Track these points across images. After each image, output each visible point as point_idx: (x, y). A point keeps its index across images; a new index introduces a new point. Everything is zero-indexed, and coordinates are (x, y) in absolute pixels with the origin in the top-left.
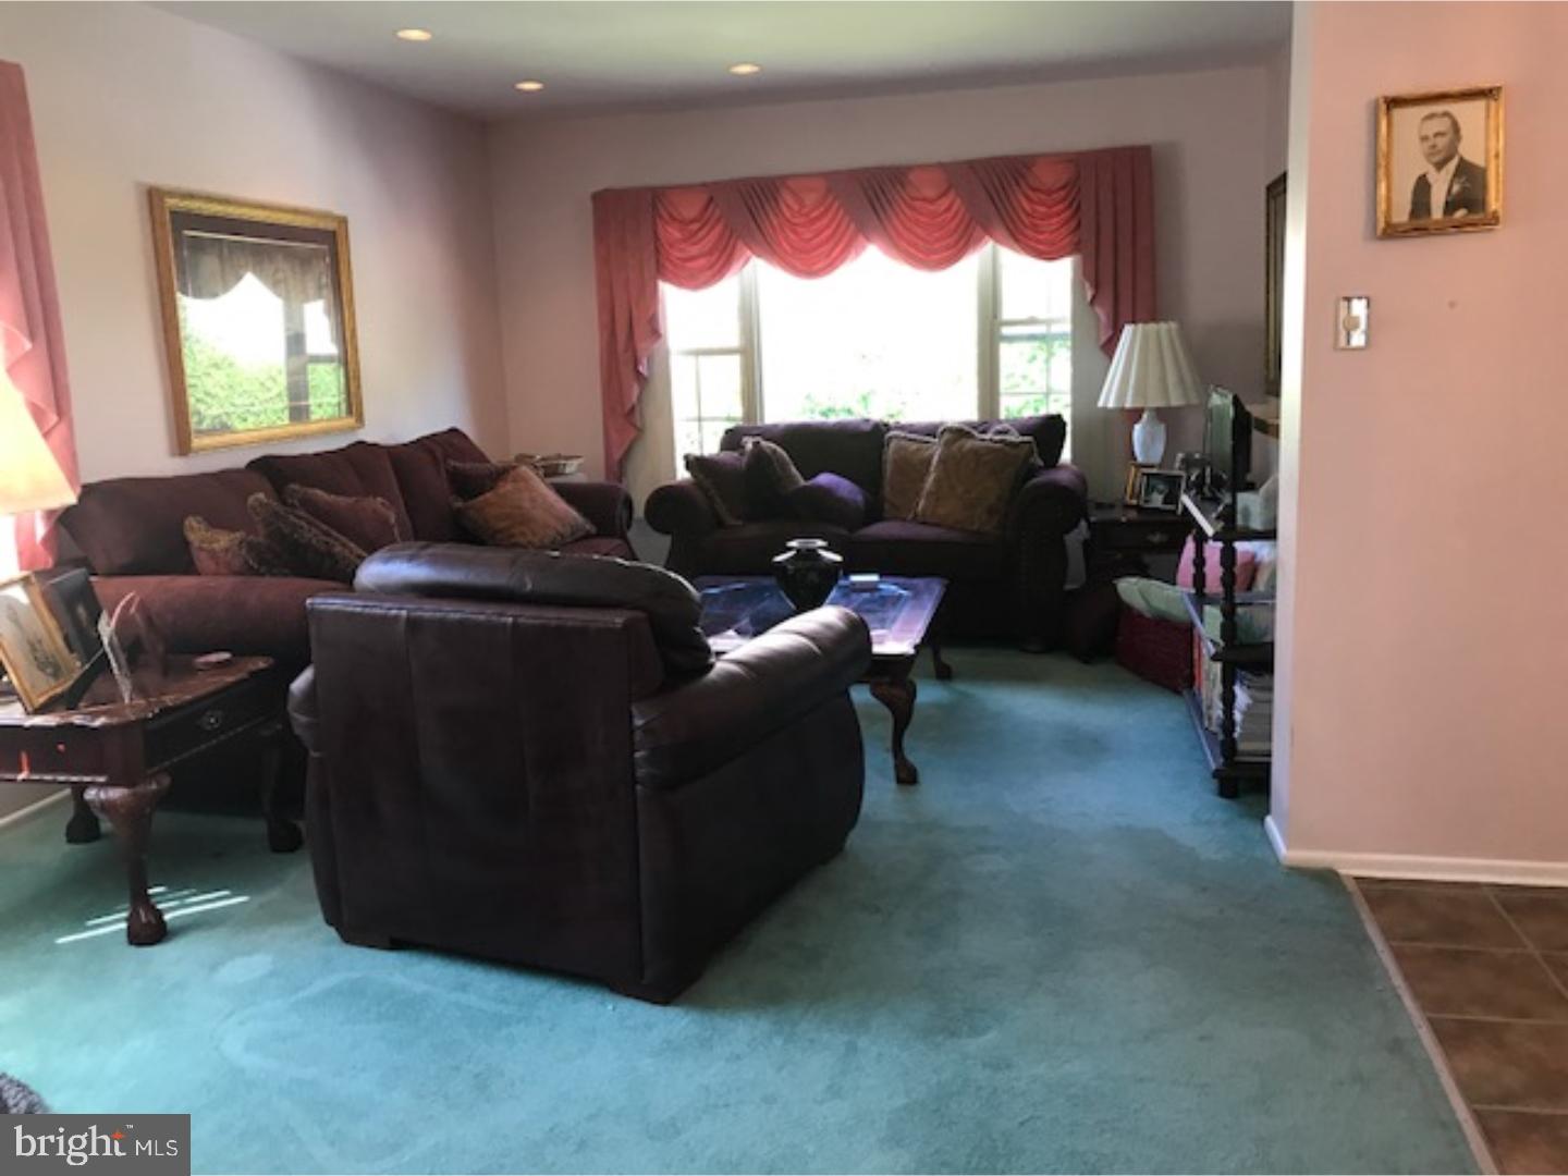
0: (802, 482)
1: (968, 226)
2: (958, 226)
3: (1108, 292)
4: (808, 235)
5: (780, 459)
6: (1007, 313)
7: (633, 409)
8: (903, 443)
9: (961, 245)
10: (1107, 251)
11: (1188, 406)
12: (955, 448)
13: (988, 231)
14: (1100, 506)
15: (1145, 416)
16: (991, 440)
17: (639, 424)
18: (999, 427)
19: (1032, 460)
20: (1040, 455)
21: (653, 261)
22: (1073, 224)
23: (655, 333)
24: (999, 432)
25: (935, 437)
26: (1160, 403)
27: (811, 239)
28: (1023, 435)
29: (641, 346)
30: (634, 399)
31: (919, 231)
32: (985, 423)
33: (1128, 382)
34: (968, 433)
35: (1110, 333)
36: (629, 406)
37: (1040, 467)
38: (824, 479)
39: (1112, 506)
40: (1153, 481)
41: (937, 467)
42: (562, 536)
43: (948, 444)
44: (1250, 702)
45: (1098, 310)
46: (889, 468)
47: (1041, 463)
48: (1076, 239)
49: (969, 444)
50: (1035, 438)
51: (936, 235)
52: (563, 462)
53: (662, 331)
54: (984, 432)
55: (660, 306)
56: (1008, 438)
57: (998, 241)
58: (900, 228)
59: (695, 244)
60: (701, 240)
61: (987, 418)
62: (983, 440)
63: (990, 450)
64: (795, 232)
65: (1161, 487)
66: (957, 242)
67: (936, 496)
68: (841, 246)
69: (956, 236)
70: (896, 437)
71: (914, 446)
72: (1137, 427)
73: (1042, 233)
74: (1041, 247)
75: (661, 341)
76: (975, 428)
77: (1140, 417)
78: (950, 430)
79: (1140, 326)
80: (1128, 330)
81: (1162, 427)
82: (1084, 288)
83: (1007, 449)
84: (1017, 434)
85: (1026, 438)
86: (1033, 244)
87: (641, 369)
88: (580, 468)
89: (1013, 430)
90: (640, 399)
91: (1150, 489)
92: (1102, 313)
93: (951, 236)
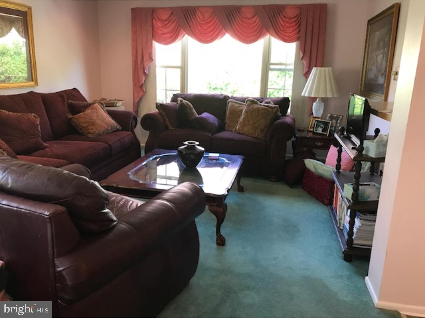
0: (197, 116)
1: (261, 28)
2: (258, 28)
3: (308, 55)
4: (206, 28)
5: (190, 107)
6: (272, 61)
7: (142, 85)
8: (234, 104)
9: (258, 35)
10: (309, 40)
11: (333, 98)
12: (251, 107)
13: (268, 31)
14: (299, 130)
15: (317, 100)
16: (264, 105)
17: (144, 91)
18: (267, 101)
19: (278, 113)
20: (280, 112)
21: (151, 34)
22: (298, 30)
23: (151, 59)
24: (267, 103)
25: (244, 102)
26: (324, 96)
27: (207, 29)
28: (275, 104)
29: (146, 63)
30: (143, 81)
31: (244, 29)
32: (262, 98)
33: (313, 88)
34: (256, 102)
35: (308, 70)
36: (141, 84)
37: (280, 116)
38: (205, 115)
39: (303, 131)
40: (319, 123)
41: (244, 113)
42: (107, 130)
43: (249, 106)
44: (361, 225)
45: (304, 62)
46: (228, 112)
47: (281, 115)
48: (298, 36)
49: (256, 106)
50: (279, 106)
51: (250, 31)
52: (116, 102)
53: (153, 58)
54: (261, 102)
55: (153, 50)
56: (270, 105)
57: (271, 34)
58: (238, 28)
59: (166, 28)
60: (168, 27)
61: (263, 97)
62: (261, 105)
63: (263, 109)
64: (201, 27)
65: (322, 126)
66: (257, 34)
67: (243, 124)
68: (216, 33)
69: (257, 32)
70: (232, 102)
71: (238, 105)
72: (314, 103)
73: (287, 33)
74: (286, 38)
75: (153, 62)
76: (258, 100)
77: (316, 100)
78: (250, 100)
79: (319, 68)
80: (314, 69)
81: (323, 104)
82: (299, 53)
83: (269, 109)
84: (273, 104)
85: (276, 106)
86: (283, 37)
87: (145, 71)
88: (122, 105)
89: (272, 102)
90: (145, 81)
91: (318, 126)
92: (305, 63)
93: (255, 31)
